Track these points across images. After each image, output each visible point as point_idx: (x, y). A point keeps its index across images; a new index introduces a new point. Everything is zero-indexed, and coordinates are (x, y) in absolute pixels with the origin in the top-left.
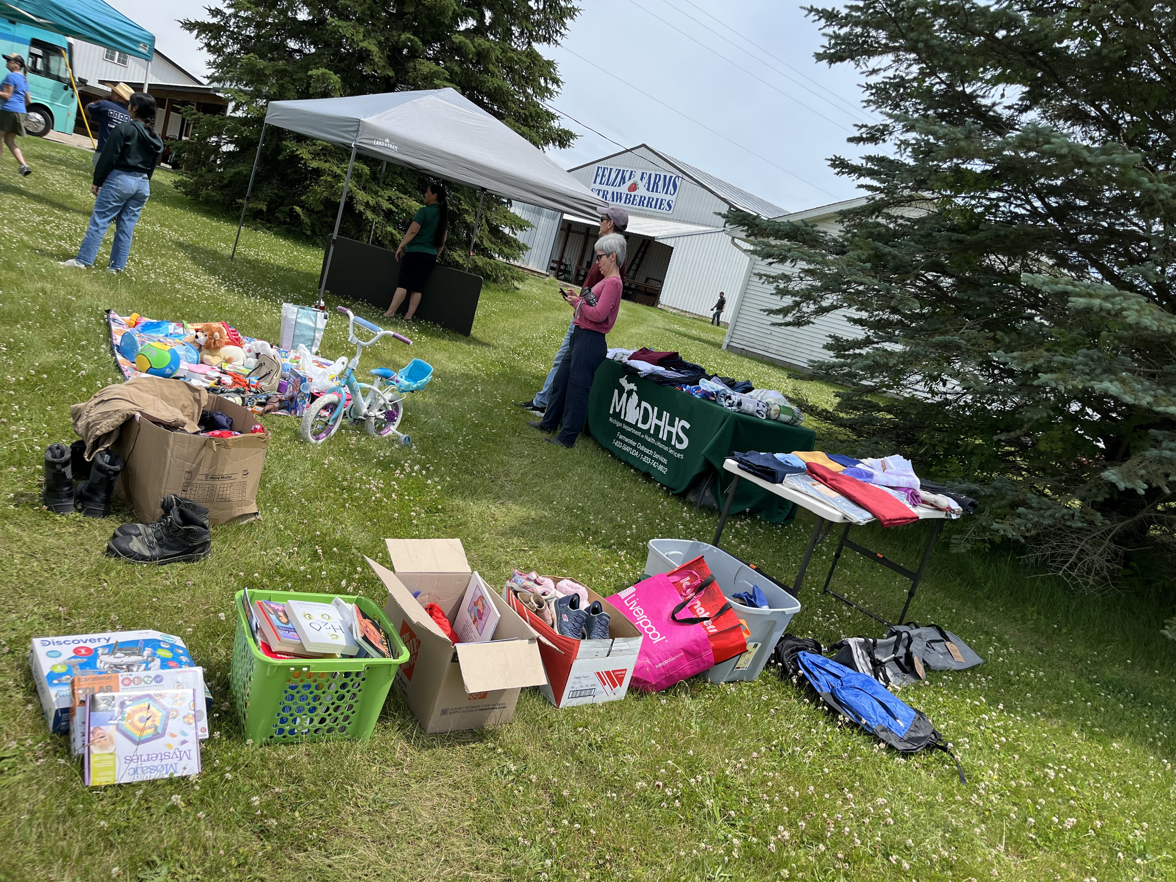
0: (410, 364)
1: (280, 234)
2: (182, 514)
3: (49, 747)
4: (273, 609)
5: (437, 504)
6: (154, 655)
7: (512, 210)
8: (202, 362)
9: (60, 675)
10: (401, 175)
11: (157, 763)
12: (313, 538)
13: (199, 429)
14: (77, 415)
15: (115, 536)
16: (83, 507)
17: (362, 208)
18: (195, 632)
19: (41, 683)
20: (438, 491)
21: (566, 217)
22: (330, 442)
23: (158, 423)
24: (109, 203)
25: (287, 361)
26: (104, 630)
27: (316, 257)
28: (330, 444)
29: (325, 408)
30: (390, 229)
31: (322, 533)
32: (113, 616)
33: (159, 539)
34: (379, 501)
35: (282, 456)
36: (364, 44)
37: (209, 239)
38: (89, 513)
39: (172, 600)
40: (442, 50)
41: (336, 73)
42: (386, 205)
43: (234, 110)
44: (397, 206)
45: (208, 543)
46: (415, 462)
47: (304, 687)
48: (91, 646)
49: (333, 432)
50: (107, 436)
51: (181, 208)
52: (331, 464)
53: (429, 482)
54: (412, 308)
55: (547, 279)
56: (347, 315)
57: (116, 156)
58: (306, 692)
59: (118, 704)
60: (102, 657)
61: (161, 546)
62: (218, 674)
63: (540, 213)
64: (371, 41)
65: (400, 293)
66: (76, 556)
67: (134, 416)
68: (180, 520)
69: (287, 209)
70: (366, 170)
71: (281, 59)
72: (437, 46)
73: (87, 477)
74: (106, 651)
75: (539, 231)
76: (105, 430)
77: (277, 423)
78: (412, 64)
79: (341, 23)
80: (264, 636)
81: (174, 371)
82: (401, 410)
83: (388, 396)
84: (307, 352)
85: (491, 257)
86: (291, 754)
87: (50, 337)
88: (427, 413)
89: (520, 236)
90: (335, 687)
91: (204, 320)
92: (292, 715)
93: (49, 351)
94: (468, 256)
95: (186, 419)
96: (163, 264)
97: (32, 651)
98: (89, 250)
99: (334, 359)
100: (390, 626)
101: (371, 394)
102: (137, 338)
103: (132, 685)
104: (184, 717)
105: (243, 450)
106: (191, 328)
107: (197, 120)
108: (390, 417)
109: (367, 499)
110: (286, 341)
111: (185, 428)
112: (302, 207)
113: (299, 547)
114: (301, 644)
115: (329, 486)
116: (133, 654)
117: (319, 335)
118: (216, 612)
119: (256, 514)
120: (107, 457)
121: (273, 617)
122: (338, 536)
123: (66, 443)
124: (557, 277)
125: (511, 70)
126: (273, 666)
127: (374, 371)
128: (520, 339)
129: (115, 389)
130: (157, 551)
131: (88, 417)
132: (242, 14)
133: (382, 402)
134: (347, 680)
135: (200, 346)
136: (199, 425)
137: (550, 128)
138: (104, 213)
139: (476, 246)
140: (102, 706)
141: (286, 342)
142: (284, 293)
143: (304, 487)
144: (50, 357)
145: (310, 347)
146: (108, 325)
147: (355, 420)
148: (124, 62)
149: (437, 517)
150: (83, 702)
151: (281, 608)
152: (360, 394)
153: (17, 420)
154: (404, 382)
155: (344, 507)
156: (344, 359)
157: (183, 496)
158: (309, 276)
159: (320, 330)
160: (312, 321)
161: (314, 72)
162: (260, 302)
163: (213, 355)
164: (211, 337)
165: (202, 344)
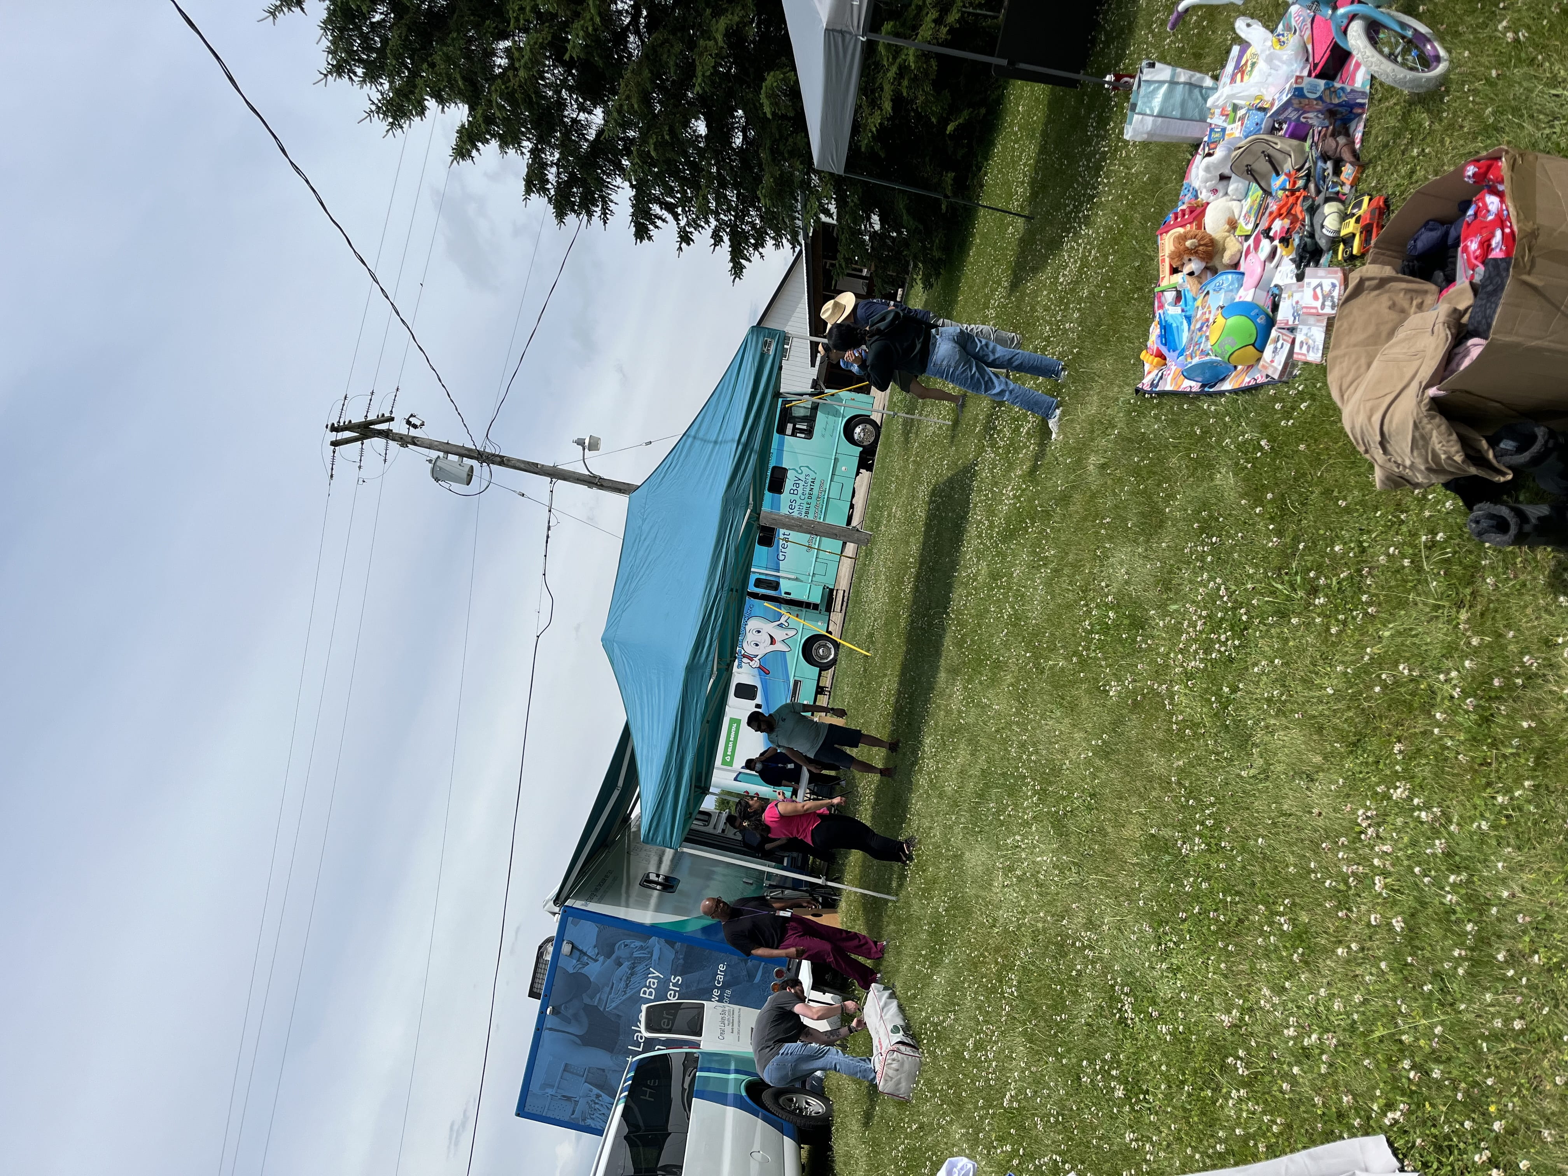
8: (1236, 265)
14: (1399, 483)
22: (1445, 34)
25: (1235, 131)
49: (1423, 29)
50: (1466, 444)
67: (1434, 400)
69: (951, 143)
70: (888, 23)
76: (1454, 447)
77: (1386, 137)
81: (1261, 310)
91: (1152, 260)
93: (1214, 479)
95: (1437, 307)
98: (1036, 403)
99: (1234, 42)
102: (1196, 360)
111: (1463, 307)
117: (1184, 75)
120: (1511, 446)
131: (1412, 467)
135: (1206, 268)
136: (1442, 285)
138: (986, 384)
141: (1189, 131)
145: (1204, 91)
146: (1163, 394)
156: (1240, 23)
159: (1173, 75)
160: (1158, 88)
161: (767, 110)
162: (1107, 177)
163: (1224, 250)
164: (1193, 252)
165: (1203, 265)
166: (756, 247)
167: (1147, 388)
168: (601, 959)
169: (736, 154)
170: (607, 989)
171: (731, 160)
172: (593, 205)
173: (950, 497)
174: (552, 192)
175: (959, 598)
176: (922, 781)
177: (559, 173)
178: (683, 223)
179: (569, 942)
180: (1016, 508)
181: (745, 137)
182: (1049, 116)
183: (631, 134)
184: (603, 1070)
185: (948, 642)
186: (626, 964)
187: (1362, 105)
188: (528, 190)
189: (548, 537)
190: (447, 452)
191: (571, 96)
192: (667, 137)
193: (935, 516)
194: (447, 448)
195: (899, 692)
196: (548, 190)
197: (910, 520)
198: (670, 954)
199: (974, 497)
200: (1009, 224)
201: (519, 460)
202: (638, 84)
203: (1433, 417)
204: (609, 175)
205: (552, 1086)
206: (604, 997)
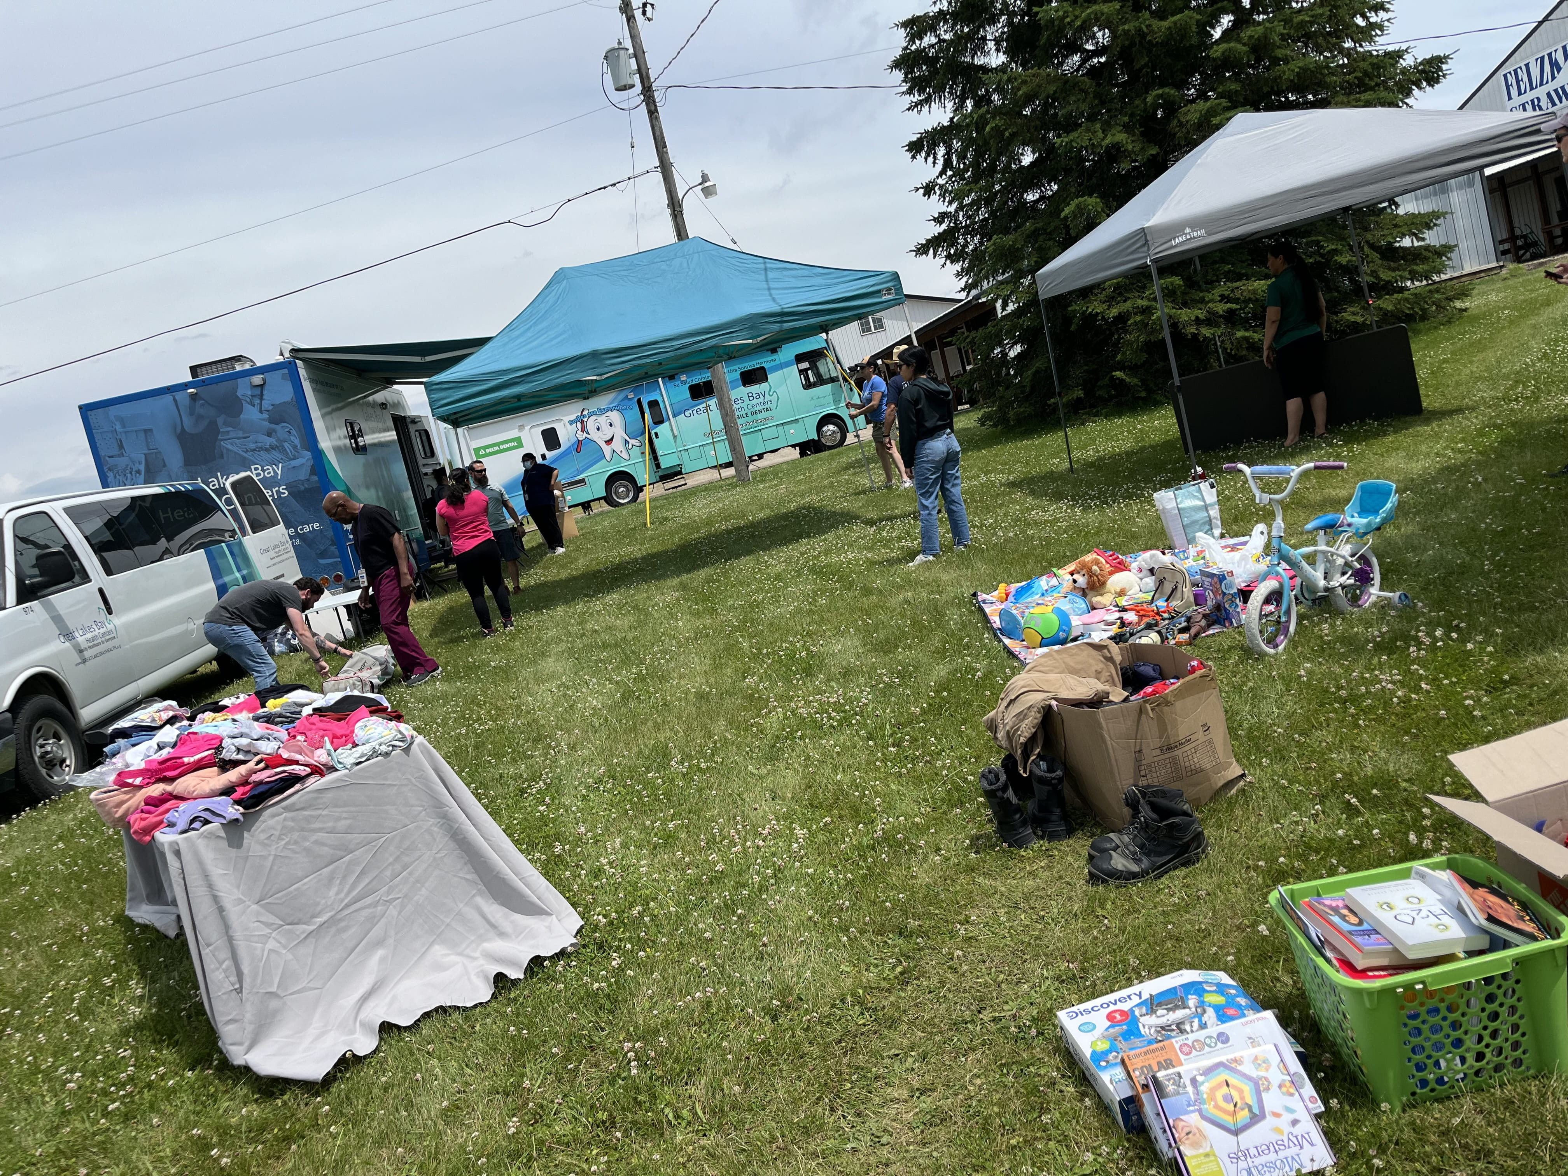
0: (1357, 493)
1: (1112, 415)
2: (1154, 807)
3: (1130, 1154)
4: (1331, 907)
5: (1499, 675)
6: (1201, 1005)
7: (1401, 211)
8: (1094, 608)
9: (1105, 1054)
10: (1223, 261)
11: (1272, 1157)
12: (1335, 784)
13: (1127, 694)
14: (992, 726)
15: (1091, 858)
16: (1044, 832)
17: (1193, 330)
18: (1238, 959)
19: (1088, 1068)
20: (1490, 654)
21: (1488, 171)
22: (1294, 644)
23: (1078, 703)
24: (928, 479)
25: (1190, 563)
26: (1129, 983)
27: (1165, 417)
28: (1295, 647)
29: (1267, 601)
30: (1240, 334)
31: (1344, 773)
32: (1133, 961)
33: (1141, 847)
34: (1406, 701)
35: (1241, 686)
36: (1107, 141)
37: (1039, 462)
38: (1052, 837)
39: (1189, 921)
40: (1205, 78)
41: (1090, 195)
42: (1221, 308)
43: (1004, 309)
44: (1236, 301)
45: (1201, 833)
46: (1432, 625)
47: (1429, 1012)
48: (1125, 1006)
49: (1292, 628)
50: (1033, 739)
51: (997, 444)
52: (1310, 673)
53: (1470, 646)
54: (1320, 417)
55: (1504, 271)
56: (1240, 471)
57: (914, 427)
58: (1436, 1019)
59: (1188, 1083)
60: (1142, 1019)
61: (1148, 855)
62: (1296, 1014)
63: (1445, 191)
64: (1114, 131)
65: (1293, 406)
66: (1061, 894)
67: (1050, 706)
68: (1155, 816)
69: (1106, 381)
70: (1177, 281)
71: (1026, 221)
72: (1197, 78)
73: (1033, 795)
74: (1144, 1010)
75: (1458, 214)
76: (1027, 734)
77: (1215, 647)
78: (1175, 122)
79: (1073, 135)
80: (1334, 949)
81: (1068, 633)
82: (1374, 561)
83: (1346, 550)
84: (1211, 540)
85: (1402, 290)
86: (1455, 1115)
87: (933, 648)
88: (1414, 549)
89: (1432, 238)
90: (1477, 1003)
91: (1074, 557)
92: (1429, 1057)
93: (938, 664)
94: (1366, 308)
95: (1107, 688)
96: (1006, 515)
97: (1062, 1028)
98: (930, 538)
99: (1247, 533)
100: (1521, 888)
101: (1320, 557)
102: (1015, 612)
103: (1194, 1052)
104: (1280, 1086)
105: (1189, 701)
106: (1064, 573)
107: (973, 342)
108: (1363, 577)
109: (1387, 704)
110: (1177, 536)
111: (1111, 698)
112: (1122, 368)
113: (1322, 803)
114: (1396, 950)
115: (1322, 705)
116: (1176, 1008)
117: (1214, 512)
118: (1254, 925)
119: (1243, 776)
120: (1043, 765)
121: (1336, 919)
122: (1369, 770)
123: (995, 762)
124: (1519, 260)
125: (1308, 37)
126: (1370, 993)
127: (1309, 526)
128: (1507, 377)
129: (1019, 681)
130: (1145, 863)
131: (1005, 725)
132: (967, 201)
133: (1340, 561)
134: (1492, 988)
135: (1083, 590)
136: (1124, 688)
137: (1404, 71)
138: (927, 492)
139: (1372, 287)
140: (1170, 1088)
141: (1178, 538)
142: (1148, 480)
143: (1289, 717)
144: (941, 671)
145: (1209, 531)
146: (981, 610)
147: (1314, 601)
148: (881, 326)
149: (1509, 694)
150: (1145, 1087)
151: (1340, 904)
152: (1304, 564)
153: (939, 754)
154: (1360, 521)
155: (1359, 726)
156: (1261, 527)
157: (1145, 783)
158: (1167, 445)
159: (1212, 505)
160: (1198, 499)
161: (1067, 210)
162: (1125, 506)
163: (1101, 595)
164: (1091, 574)
165: (1084, 586)
166: (949, 256)
167: (980, 599)
168: (266, 416)
169: (1019, 201)
170: (240, 434)
171: (1012, 199)
172: (919, 91)
173: (820, 521)
174: (913, 48)
175: (745, 564)
176: (580, 607)
177: (932, 46)
178: (940, 181)
179: (264, 380)
180: (841, 566)
181: (1036, 202)
182: (1158, 445)
183: (995, 97)
184: (165, 466)
185: (702, 574)
186: (271, 441)
187: (1231, 623)
188: (905, 24)
189: (605, 188)
190: (635, 55)
191: (1003, 27)
192: (1007, 134)
193: (797, 517)
194: (640, 55)
195: (636, 560)
196: (914, 43)
197: (781, 502)
198: (303, 475)
199: (830, 536)
200: (1060, 458)
201: (661, 128)
202: (1040, 86)
203: (1039, 712)
204: (950, 93)
205: (124, 426)
206: (232, 435)
